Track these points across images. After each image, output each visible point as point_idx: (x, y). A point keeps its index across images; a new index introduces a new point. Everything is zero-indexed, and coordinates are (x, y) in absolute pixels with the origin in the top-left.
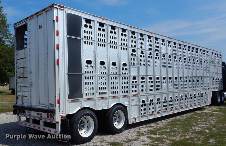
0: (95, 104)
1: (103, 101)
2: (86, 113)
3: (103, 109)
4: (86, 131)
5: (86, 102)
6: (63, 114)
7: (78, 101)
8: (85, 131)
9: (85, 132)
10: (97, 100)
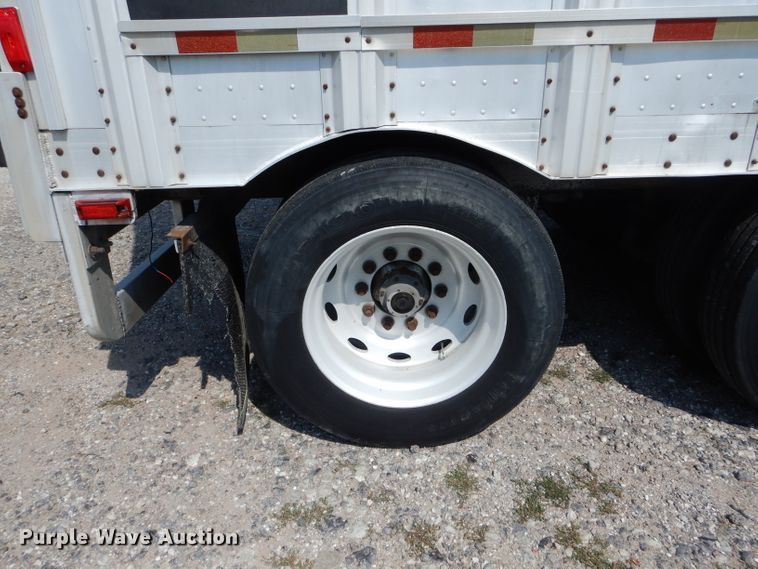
0: (553, 112)
1: (687, 67)
2: (403, 196)
3: (679, 170)
4: (455, 343)
5: (400, 74)
6: (109, 183)
7: (282, 54)
8: (447, 342)
9: (437, 347)
10: (579, 59)
